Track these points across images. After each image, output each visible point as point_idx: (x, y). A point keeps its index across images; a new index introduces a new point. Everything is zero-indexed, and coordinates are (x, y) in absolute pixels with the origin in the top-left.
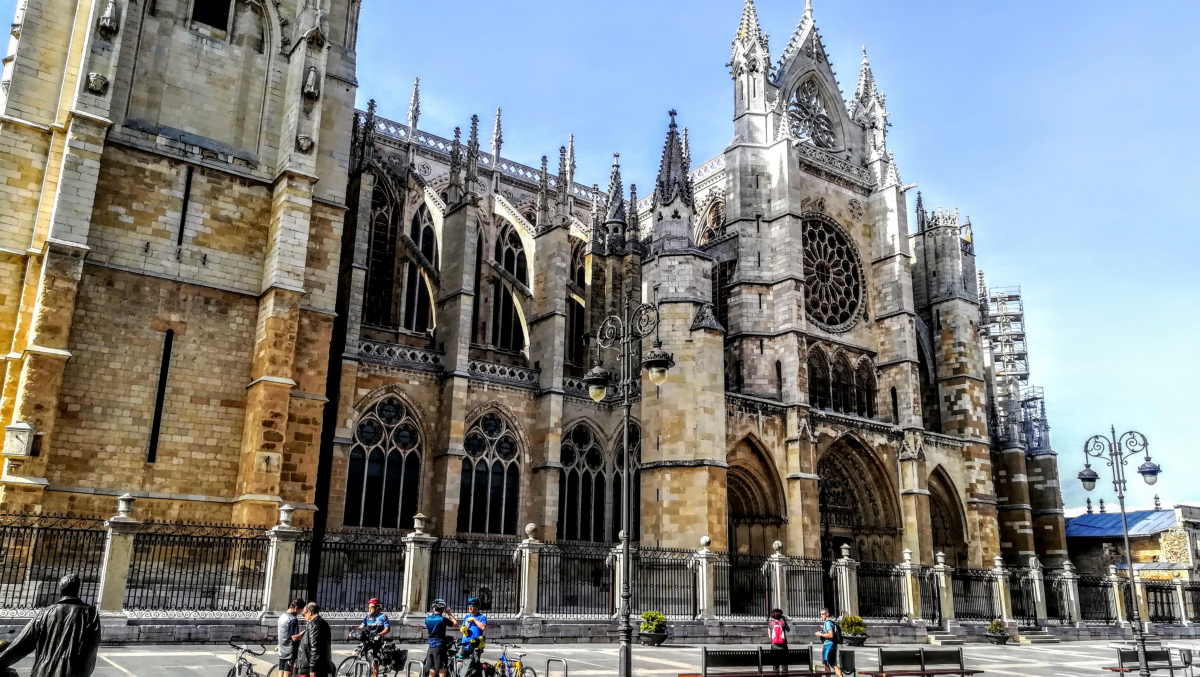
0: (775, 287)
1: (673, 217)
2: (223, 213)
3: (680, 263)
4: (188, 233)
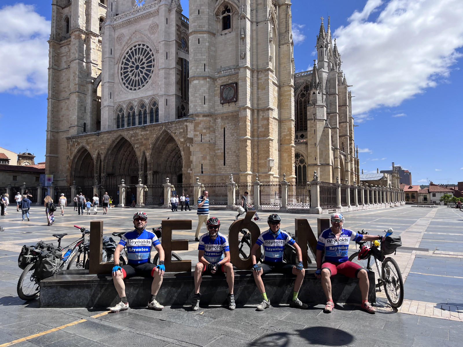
0: (331, 115)
1: (318, 93)
2: (275, 96)
3: (321, 108)
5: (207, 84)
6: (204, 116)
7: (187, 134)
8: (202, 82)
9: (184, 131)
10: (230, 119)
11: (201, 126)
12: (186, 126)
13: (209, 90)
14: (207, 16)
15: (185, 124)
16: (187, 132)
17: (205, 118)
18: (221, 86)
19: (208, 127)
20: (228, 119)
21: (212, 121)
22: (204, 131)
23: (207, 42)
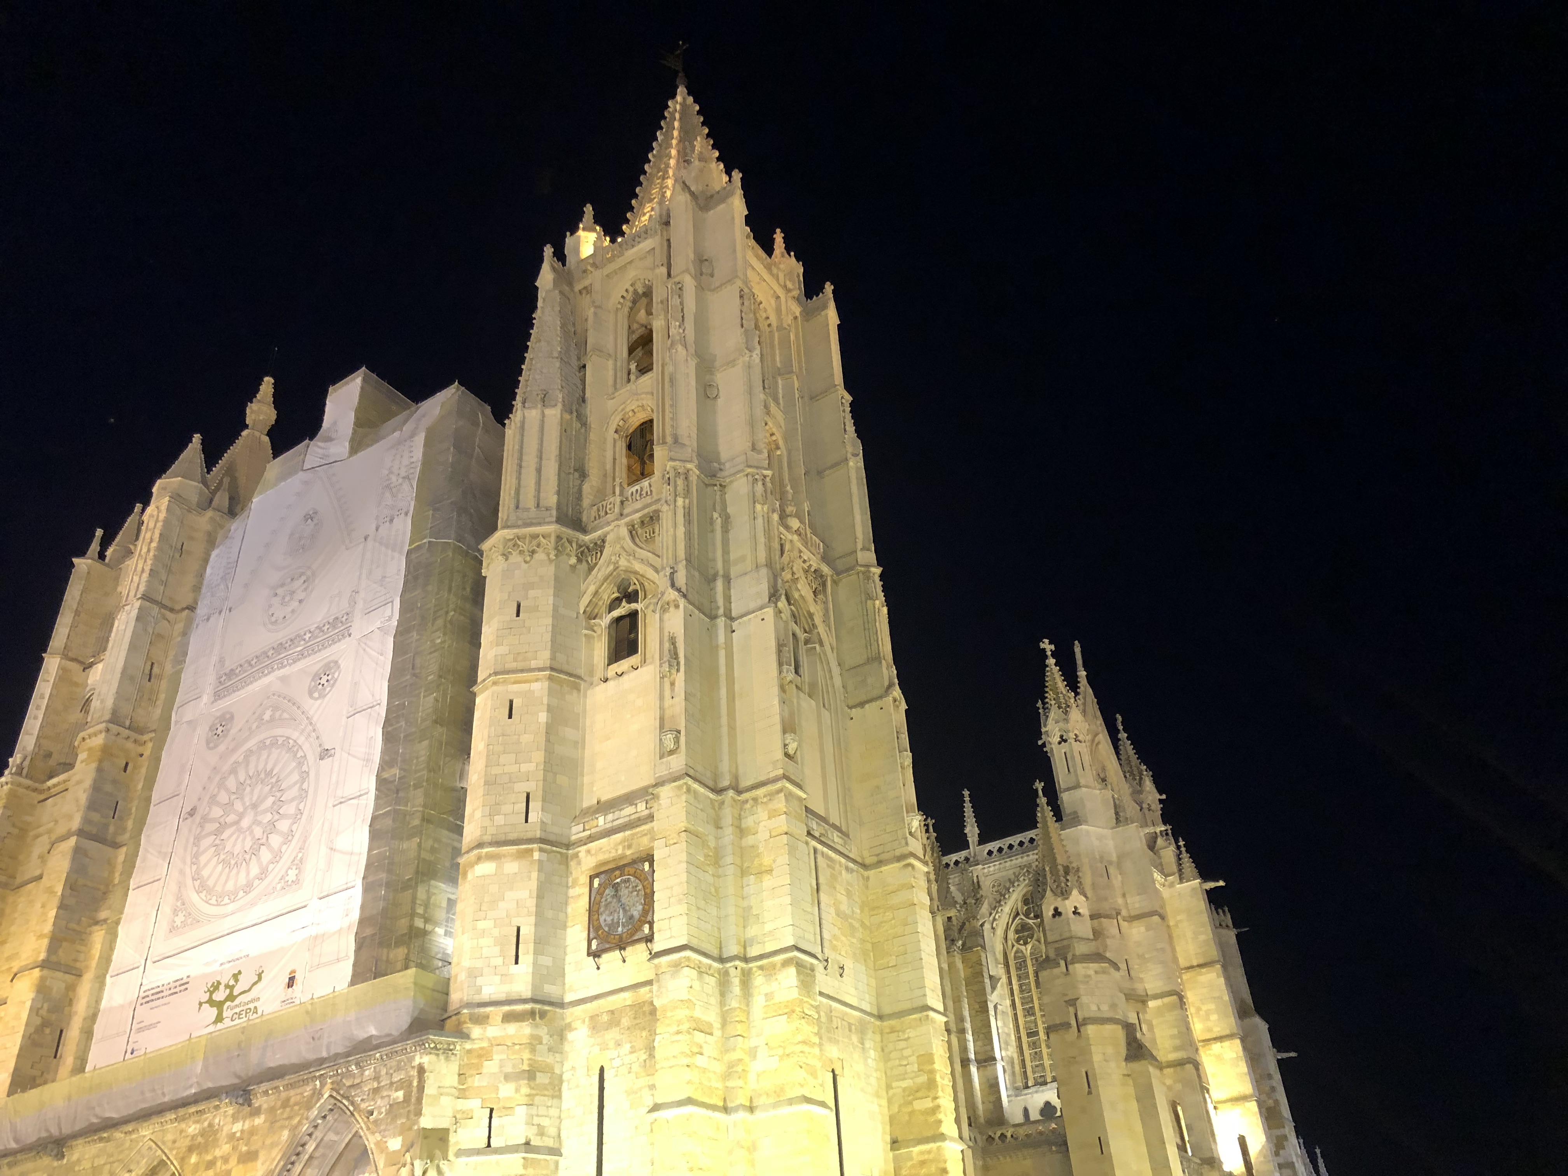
0: (1151, 1003)
1: (1074, 913)
3: (1096, 972)
4: (826, 935)
5: (535, 875)
6: (508, 1018)
7: (419, 1113)
8: (511, 867)
9: (407, 1099)
10: (625, 1022)
11: (490, 1067)
12: (421, 1070)
13: (540, 897)
14: (549, 621)
15: (417, 1061)
16: (419, 1100)
17: (512, 1028)
18: (592, 879)
19: (526, 1068)
20: (618, 1024)
21: (546, 1039)
22: (507, 1090)
23: (546, 707)
